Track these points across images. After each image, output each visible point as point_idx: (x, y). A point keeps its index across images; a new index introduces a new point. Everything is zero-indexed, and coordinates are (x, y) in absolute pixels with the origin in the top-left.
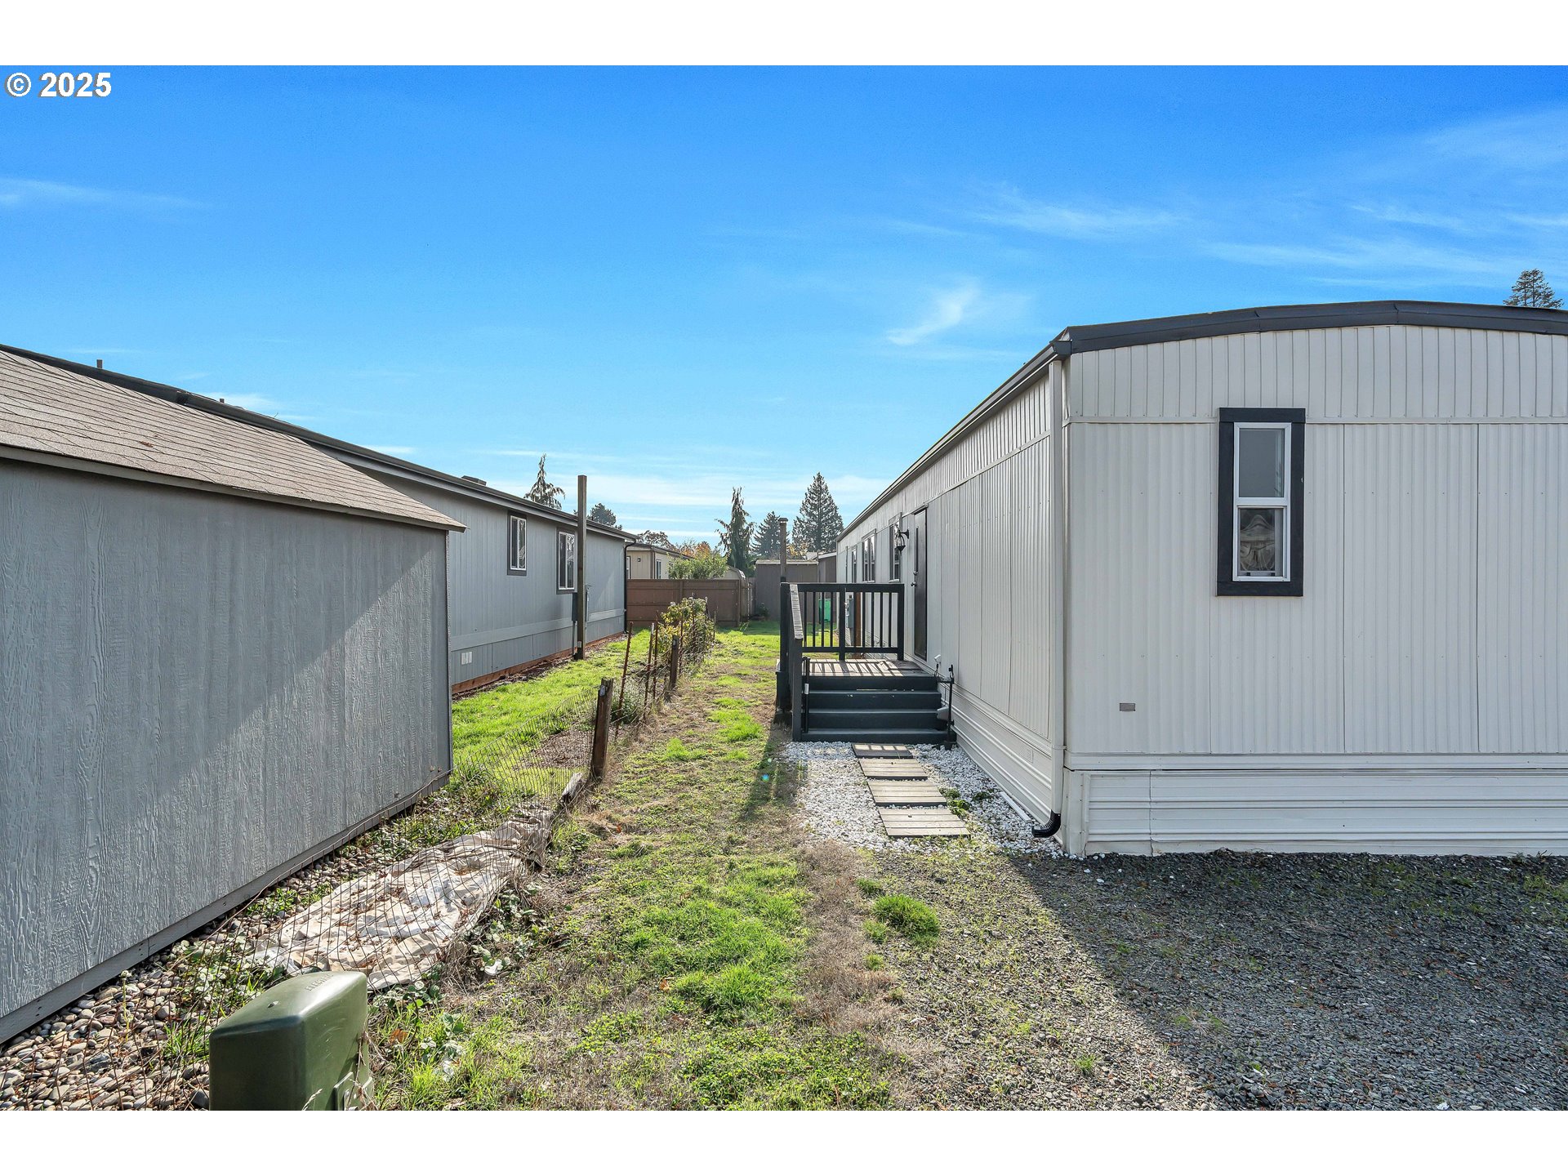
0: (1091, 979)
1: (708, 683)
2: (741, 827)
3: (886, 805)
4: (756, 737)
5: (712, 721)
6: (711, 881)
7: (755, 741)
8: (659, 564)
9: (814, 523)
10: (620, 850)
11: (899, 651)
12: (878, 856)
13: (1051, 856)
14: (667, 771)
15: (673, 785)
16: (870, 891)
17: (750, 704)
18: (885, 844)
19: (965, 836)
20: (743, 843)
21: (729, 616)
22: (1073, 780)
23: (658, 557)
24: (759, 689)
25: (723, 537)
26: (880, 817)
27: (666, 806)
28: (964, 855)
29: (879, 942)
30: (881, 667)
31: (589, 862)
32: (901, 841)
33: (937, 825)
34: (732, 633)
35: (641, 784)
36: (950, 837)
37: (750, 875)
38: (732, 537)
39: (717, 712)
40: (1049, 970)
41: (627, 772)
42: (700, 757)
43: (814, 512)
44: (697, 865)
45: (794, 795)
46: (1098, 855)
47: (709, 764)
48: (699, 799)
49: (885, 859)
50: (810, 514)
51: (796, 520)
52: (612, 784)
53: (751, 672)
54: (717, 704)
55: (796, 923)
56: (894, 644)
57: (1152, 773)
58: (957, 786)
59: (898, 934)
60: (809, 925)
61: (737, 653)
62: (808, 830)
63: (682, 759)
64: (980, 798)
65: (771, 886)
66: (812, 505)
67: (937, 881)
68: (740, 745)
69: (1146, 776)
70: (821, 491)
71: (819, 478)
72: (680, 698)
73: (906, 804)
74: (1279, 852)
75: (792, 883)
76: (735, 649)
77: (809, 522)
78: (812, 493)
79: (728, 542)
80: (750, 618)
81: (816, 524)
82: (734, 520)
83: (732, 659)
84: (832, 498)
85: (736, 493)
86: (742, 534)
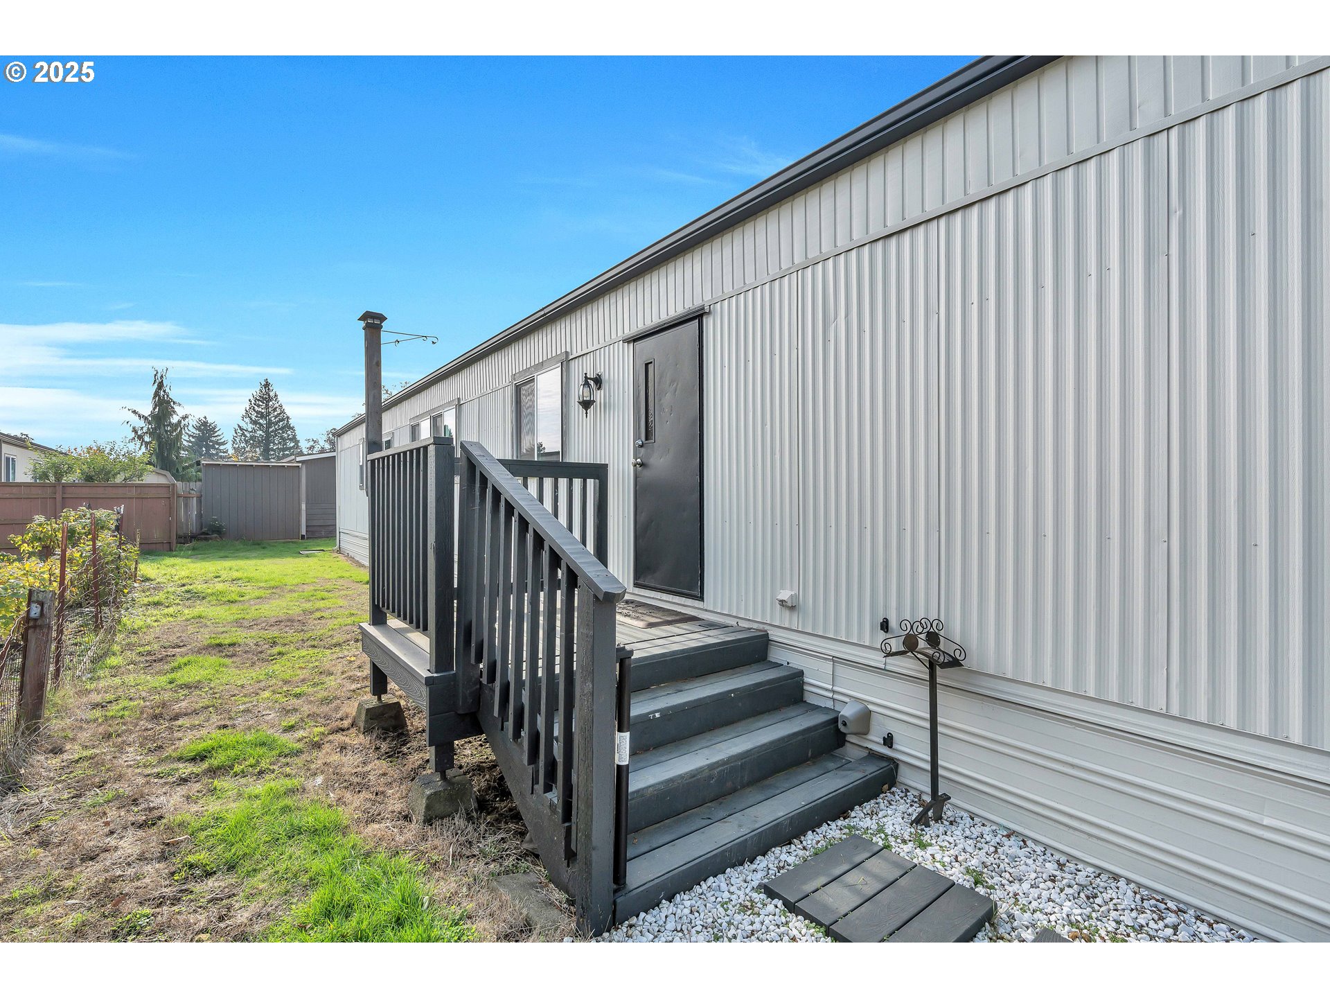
1: (146, 687)
8: (10, 461)
9: (261, 432)
21: (157, 535)
25: (136, 432)
38: (153, 432)
39: (210, 809)
43: (261, 421)
50: (255, 423)
51: (237, 427)
53: (235, 636)
61: (194, 596)
66: (258, 412)
70: (270, 399)
71: (267, 385)
76: (183, 589)
77: (254, 431)
78: (258, 400)
79: (147, 439)
80: (193, 537)
81: (263, 434)
82: (157, 410)
83: (186, 611)
84: (284, 407)
85: (159, 375)
86: (169, 428)
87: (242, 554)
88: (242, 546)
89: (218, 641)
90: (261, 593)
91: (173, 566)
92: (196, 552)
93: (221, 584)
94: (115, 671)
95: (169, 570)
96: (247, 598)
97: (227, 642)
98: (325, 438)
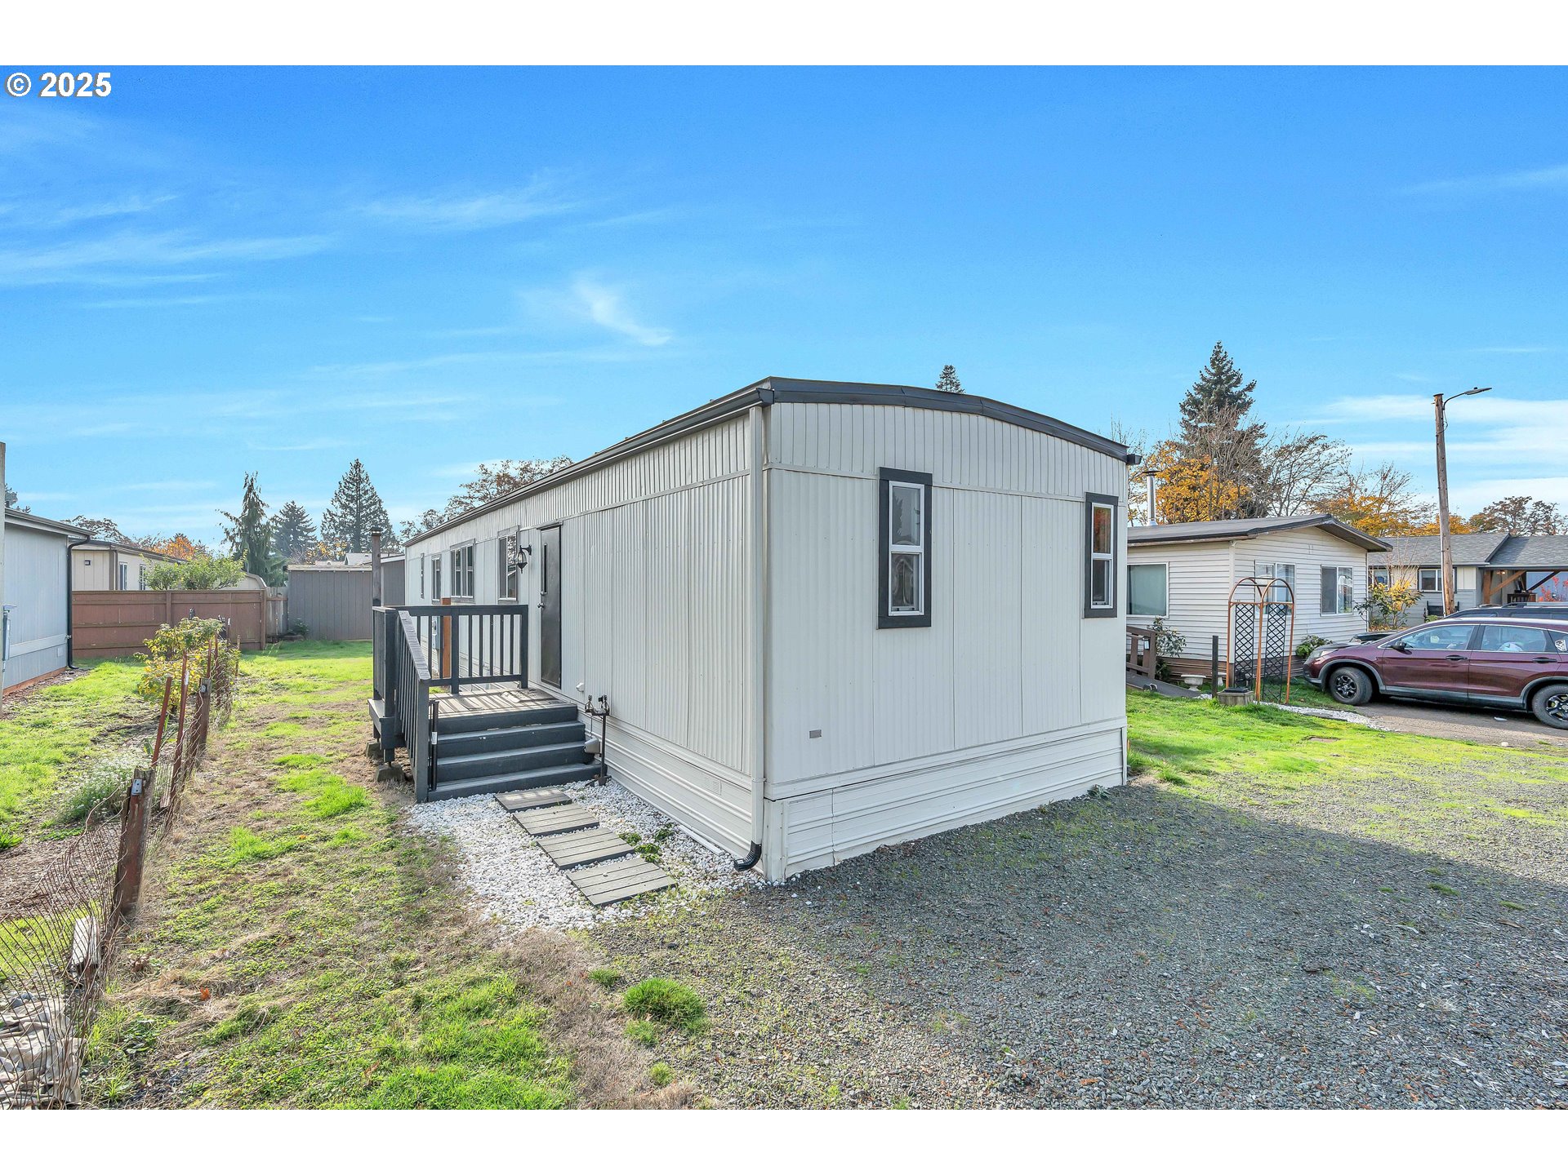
0: (854, 1011)
1: (253, 737)
2: (403, 940)
3: (571, 866)
4: (362, 805)
5: (284, 791)
6: (399, 1034)
7: (361, 812)
8: (123, 569)
9: (351, 517)
10: (223, 1027)
11: (523, 679)
12: (594, 934)
13: (757, 888)
14: (246, 881)
15: (267, 900)
16: (611, 983)
17: (330, 759)
18: (594, 917)
19: (673, 886)
20: (418, 962)
21: (250, 635)
22: (774, 810)
23: (122, 558)
24: (333, 736)
25: (228, 533)
26: (572, 884)
27: (273, 937)
28: (679, 908)
29: (651, 1045)
30: (506, 700)
31: (168, 1064)
32: (610, 910)
33: (638, 879)
34: (259, 659)
35: (211, 910)
36: (658, 890)
37: (450, 1007)
38: (242, 534)
39: (286, 777)
40: (817, 1016)
41: (174, 895)
42: (290, 849)
43: (351, 505)
44: (363, 1016)
45: (453, 878)
46: (794, 876)
47: (311, 857)
48: (321, 914)
49: (603, 936)
50: (344, 506)
51: (326, 512)
52: (154, 920)
53: (307, 712)
54: (280, 764)
55: (543, 1055)
56: (517, 671)
57: (835, 790)
58: (633, 827)
59: (665, 1027)
60: (560, 1052)
61: (280, 688)
62: (493, 923)
63: (260, 857)
64: (662, 837)
65: (486, 1015)
66: (348, 495)
67: (670, 947)
68: (344, 821)
69: (830, 794)
70: (360, 481)
71: (357, 465)
72: (214, 763)
73: (593, 861)
74: (917, 839)
75: (512, 1002)
76: (273, 682)
77: (344, 515)
78: (349, 482)
79: (238, 539)
80: (280, 637)
81: (353, 519)
82: (247, 512)
83: (275, 698)
84: (375, 490)
85: (250, 479)
86: (258, 530)
87: (321, 654)
88: (323, 646)
89: (295, 716)
90: (331, 686)
91: (264, 663)
92: (283, 651)
93: (301, 679)
94: (234, 730)
95: (261, 667)
96: (319, 689)
97: (301, 716)
98: (422, 520)
